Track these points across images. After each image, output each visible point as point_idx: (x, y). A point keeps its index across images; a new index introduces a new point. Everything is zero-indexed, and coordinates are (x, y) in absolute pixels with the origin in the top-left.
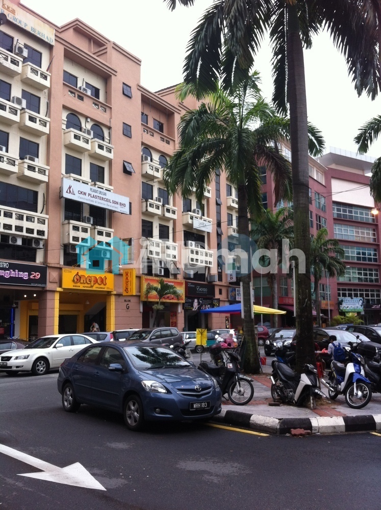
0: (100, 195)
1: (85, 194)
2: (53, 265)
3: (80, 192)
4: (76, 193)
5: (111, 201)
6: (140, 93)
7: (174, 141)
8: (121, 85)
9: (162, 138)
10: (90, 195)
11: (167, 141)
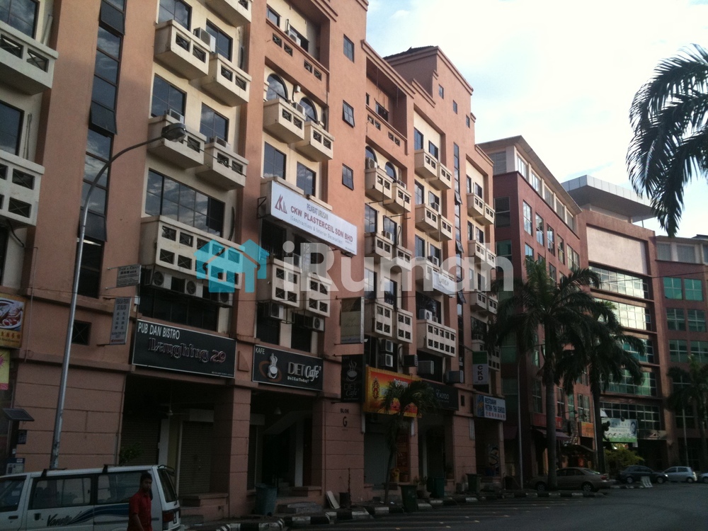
0: (320, 218)
1: (300, 213)
2: (245, 339)
3: (293, 210)
4: (288, 209)
5: (334, 230)
6: (365, 56)
7: (406, 142)
8: (342, 39)
9: (390, 134)
10: (306, 215)
11: (396, 140)
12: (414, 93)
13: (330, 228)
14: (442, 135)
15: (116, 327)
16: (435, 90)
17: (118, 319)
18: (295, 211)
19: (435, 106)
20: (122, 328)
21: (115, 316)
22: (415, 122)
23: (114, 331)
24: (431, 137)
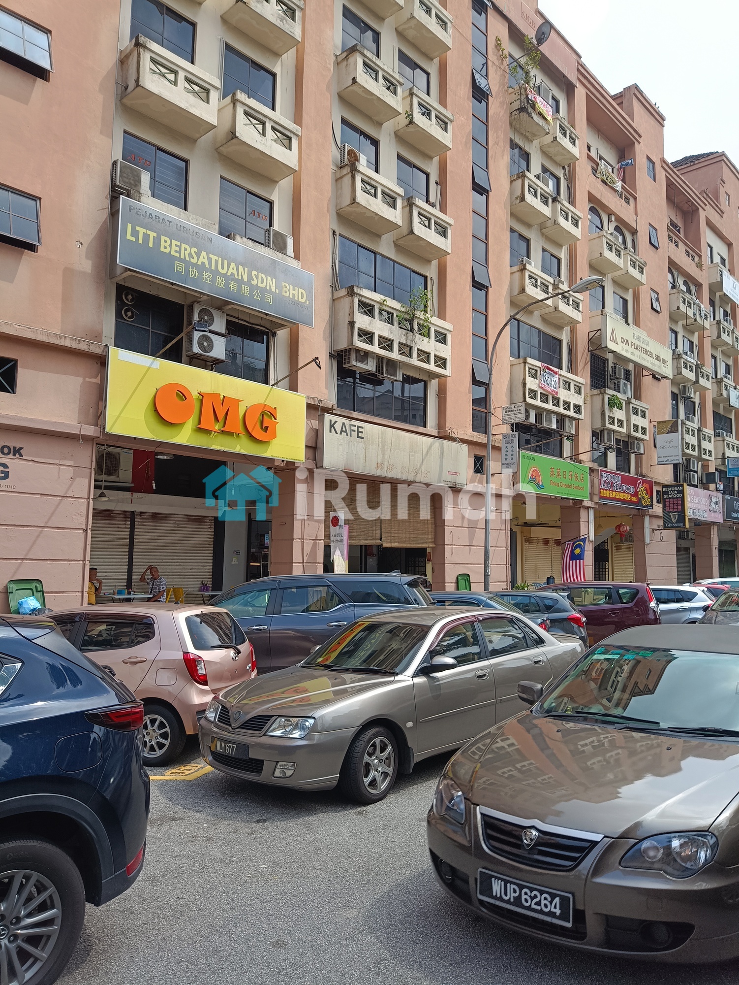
0: (643, 346)
1: (628, 343)
3: (623, 340)
4: (619, 341)
5: (654, 357)
6: (664, 173)
7: (700, 256)
8: (645, 159)
9: (687, 251)
10: (633, 344)
11: (692, 256)
12: (706, 205)
13: (651, 355)
14: (729, 245)
15: (506, 459)
16: (723, 199)
17: (507, 451)
18: (624, 341)
19: (724, 215)
20: (512, 459)
21: (503, 449)
22: (708, 237)
23: (504, 462)
24: (720, 249)
